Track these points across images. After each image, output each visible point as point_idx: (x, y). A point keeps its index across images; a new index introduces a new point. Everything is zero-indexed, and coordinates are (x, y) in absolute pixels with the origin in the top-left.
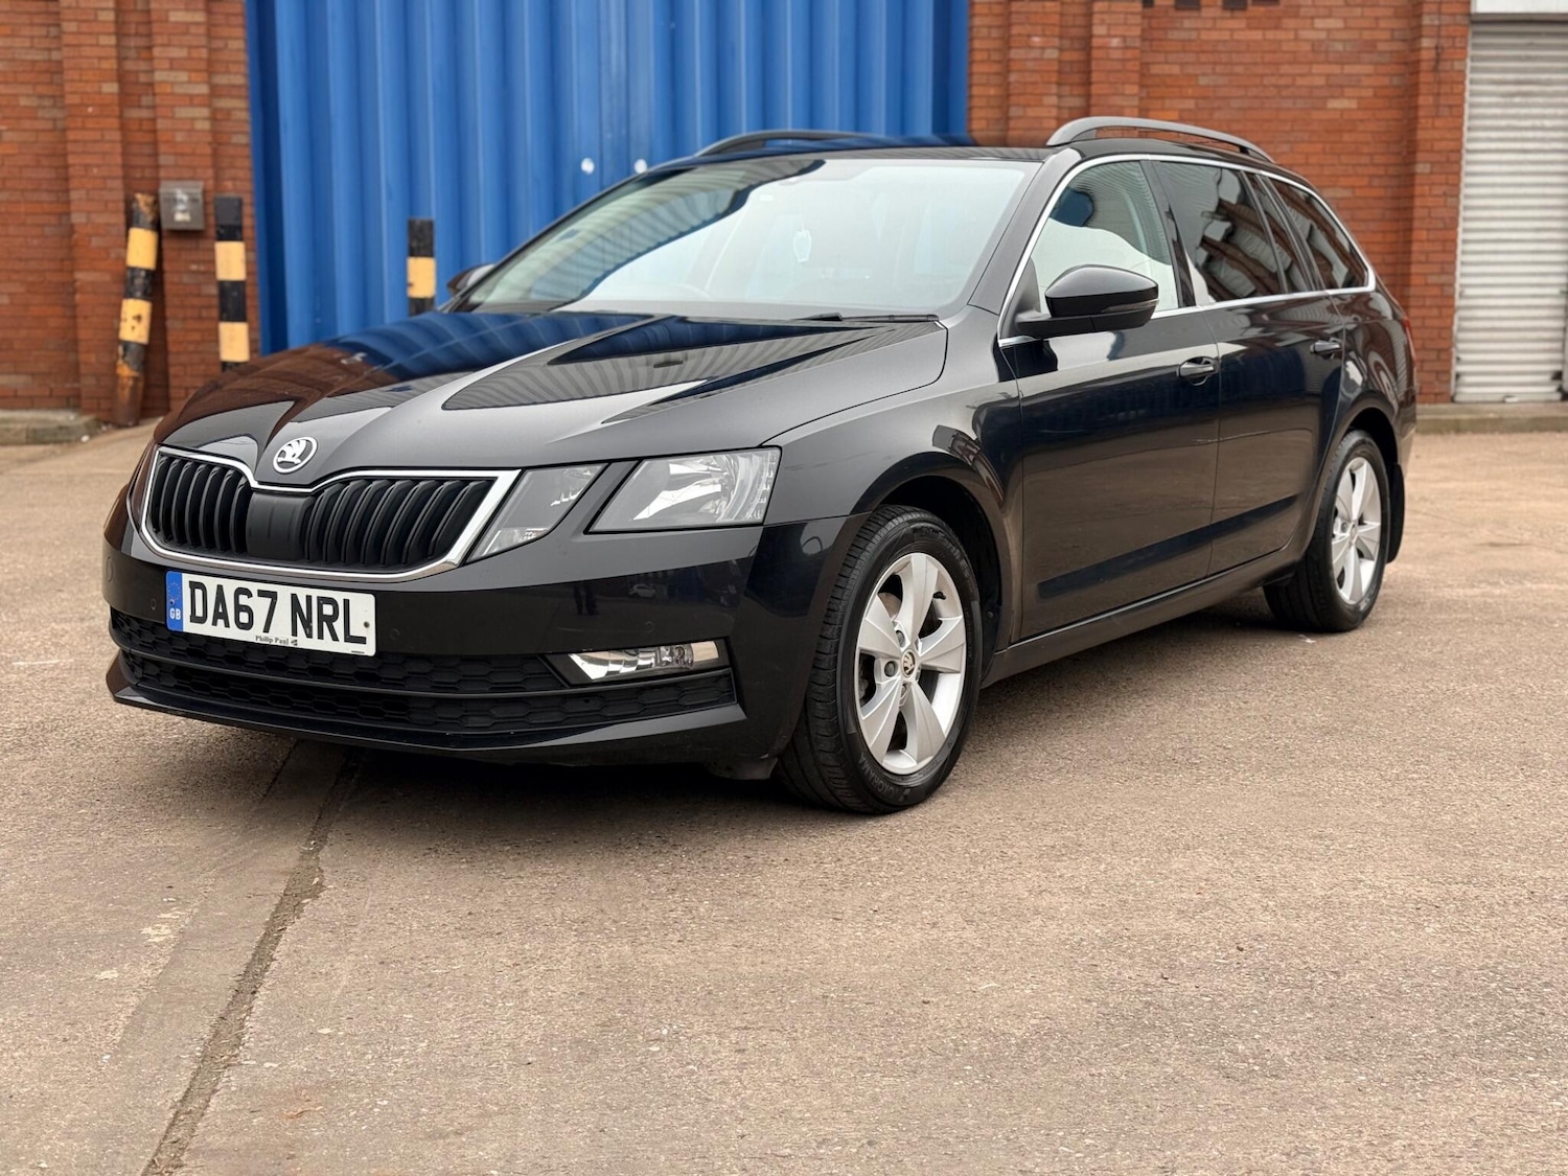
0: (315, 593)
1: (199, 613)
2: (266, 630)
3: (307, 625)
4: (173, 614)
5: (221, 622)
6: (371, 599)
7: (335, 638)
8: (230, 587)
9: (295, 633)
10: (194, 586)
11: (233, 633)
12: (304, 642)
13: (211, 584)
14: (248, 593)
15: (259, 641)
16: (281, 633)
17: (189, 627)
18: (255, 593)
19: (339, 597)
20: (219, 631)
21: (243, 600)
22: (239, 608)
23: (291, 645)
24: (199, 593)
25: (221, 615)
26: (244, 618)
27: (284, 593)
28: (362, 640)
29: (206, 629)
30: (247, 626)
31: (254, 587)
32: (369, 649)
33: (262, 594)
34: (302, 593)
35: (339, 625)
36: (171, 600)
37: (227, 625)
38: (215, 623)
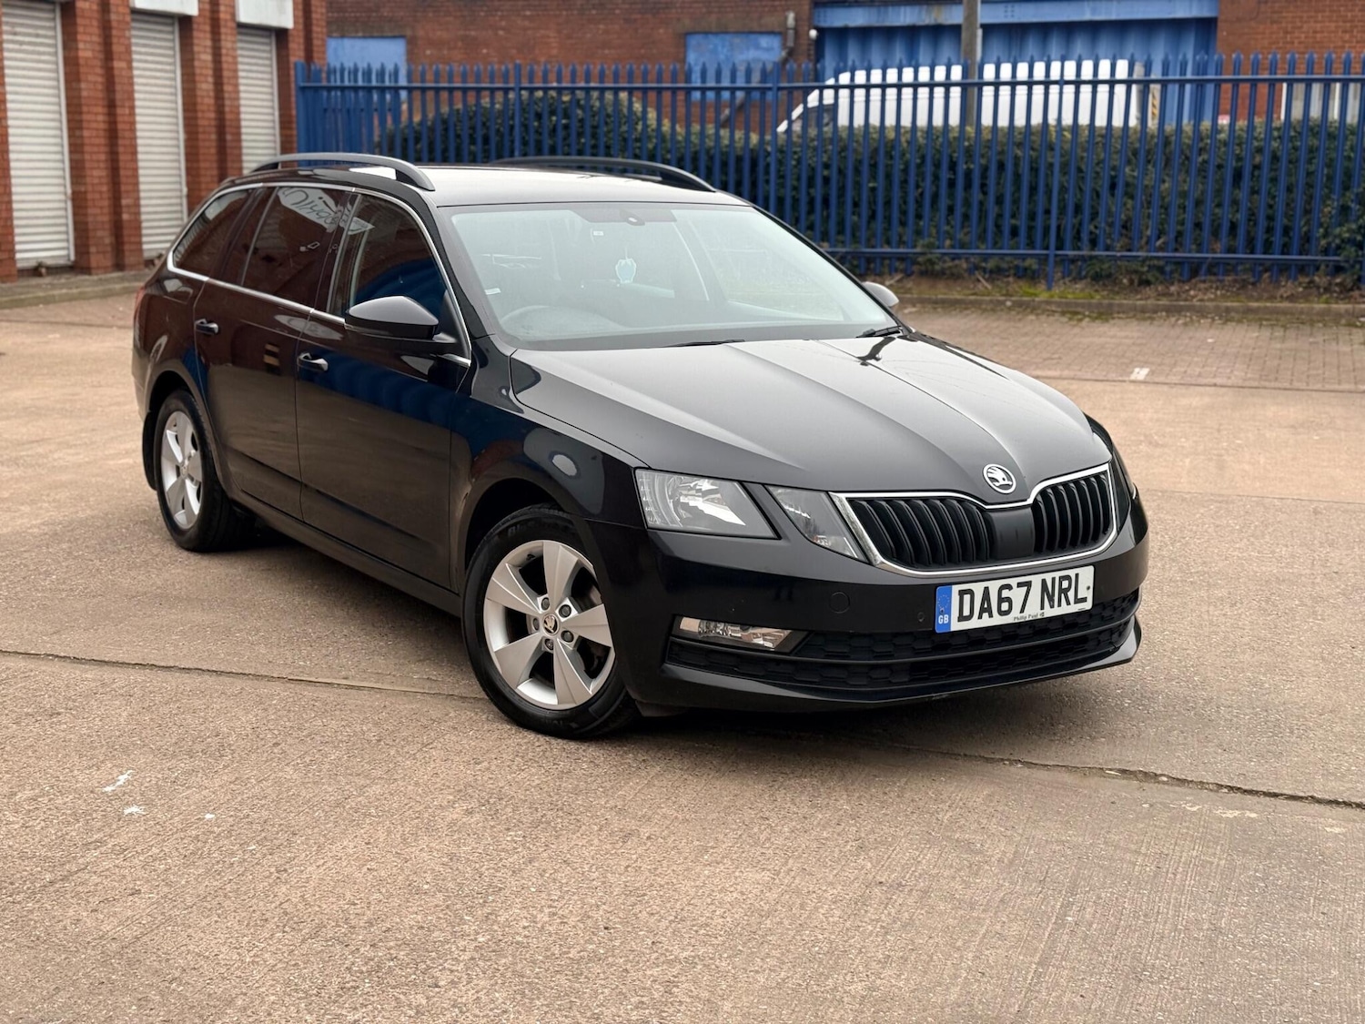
0: (1057, 575)
1: (966, 612)
2: (1022, 611)
3: (1051, 600)
4: (941, 620)
5: (985, 615)
6: (1091, 568)
7: (1068, 603)
8: (994, 586)
9: (1042, 608)
10: (962, 593)
11: (998, 620)
12: (1049, 612)
13: (978, 589)
14: (1009, 587)
15: (1015, 621)
16: (1034, 611)
17: (956, 626)
18: (1014, 586)
19: (1072, 573)
20: (986, 622)
21: (1005, 593)
22: (1001, 600)
23: (1039, 617)
24: (967, 598)
25: (986, 609)
26: (1005, 606)
27: (1036, 581)
28: (1084, 600)
29: (974, 623)
30: (1007, 613)
31: (1013, 582)
32: (1088, 606)
33: (1020, 585)
34: (1048, 577)
35: (1071, 594)
36: (940, 609)
37: (991, 616)
38: (980, 617)
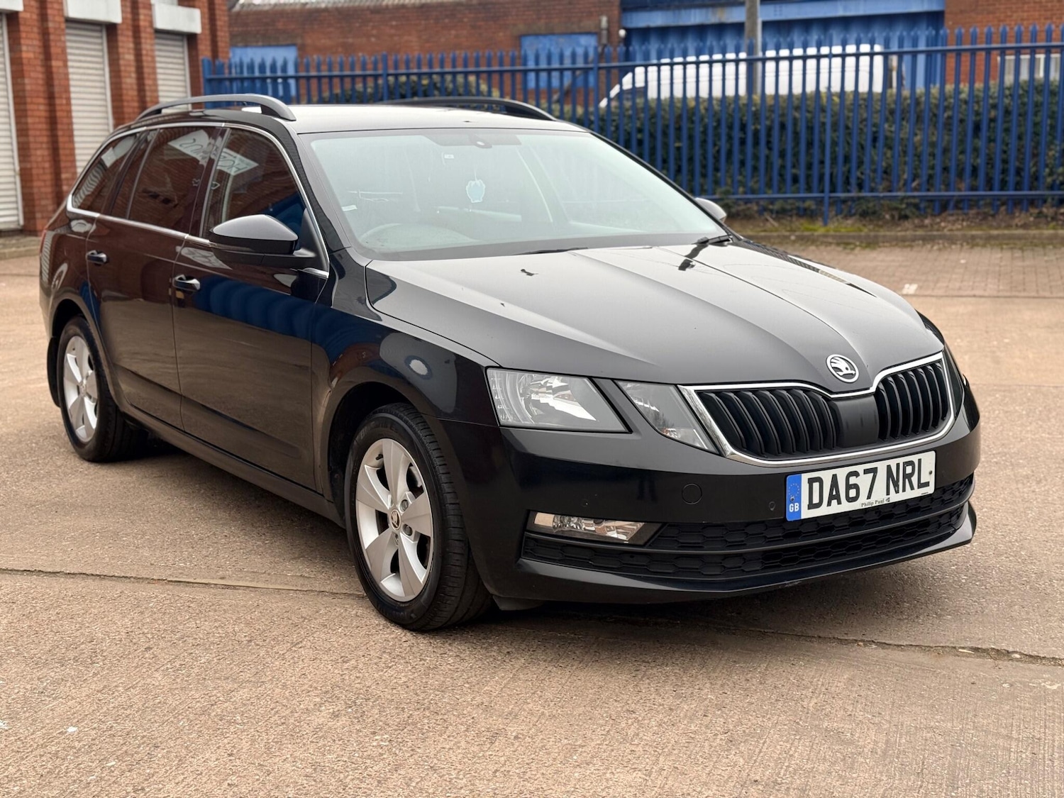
0: (901, 461)
1: (816, 500)
2: (869, 497)
3: (896, 485)
4: (792, 508)
5: (834, 502)
6: (933, 453)
7: (912, 488)
8: (842, 473)
9: (888, 493)
10: (811, 481)
11: (846, 507)
12: (895, 497)
13: (826, 476)
14: (856, 474)
15: (864, 507)
16: (880, 496)
17: (806, 514)
18: (861, 472)
19: (915, 458)
20: (835, 508)
21: (853, 480)
22: (849, 487)
23: (885, 502)
24: (816, 486)
25: (834, 497)
26: (853, 493)
27: (882, 467)
28: (927, 484)
29: (824, 511)
30: (855, 499)
31: (860, 469)
32: (930, 490)
33: (866, 472)
34: (893, 463)
35: (915, 479)
36: (789, 496)
37: (839, 503)
38: (829, 504)
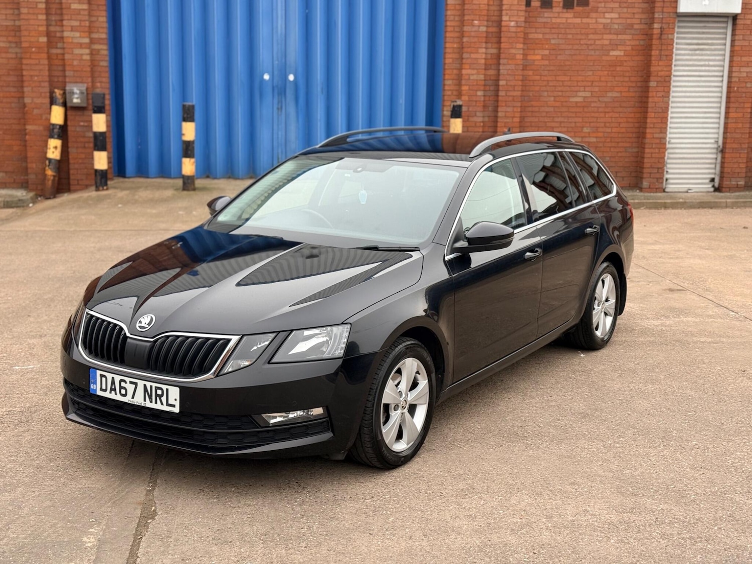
0: (154, 385)
1: (104, 387)
2: (133, 398)
3: (150, 397)
4: (93, 386)
5: (113, 392)
6: (178, 389)
7: (162, 404)
8: (118, 378)
9: (145, 400)
10: (102, 376)
11: (118, 397)
12: (148, 404)
13: (109, 376)
14: (126, 382)
15: (129, 402)
16: (139, 400)
17: (99, 393)
18: (128, 382)
19: (164, 387)
20: (112, 396)
21: (123, 384)
22: (121, 388)
23: (143, 405)
24: (104, 379)
25: (113, 389)
26: (123, 392)
27: (141, 384)
28: (174, 406)
29: (107, 395)
30: (125, 395)
31: (128, 380)
32: (176, 410)
33: (131, 383)
34: (148, 384)
35: (164, 399)
36: (92, 380)
37: (116, 394)
38: (110, 392)
